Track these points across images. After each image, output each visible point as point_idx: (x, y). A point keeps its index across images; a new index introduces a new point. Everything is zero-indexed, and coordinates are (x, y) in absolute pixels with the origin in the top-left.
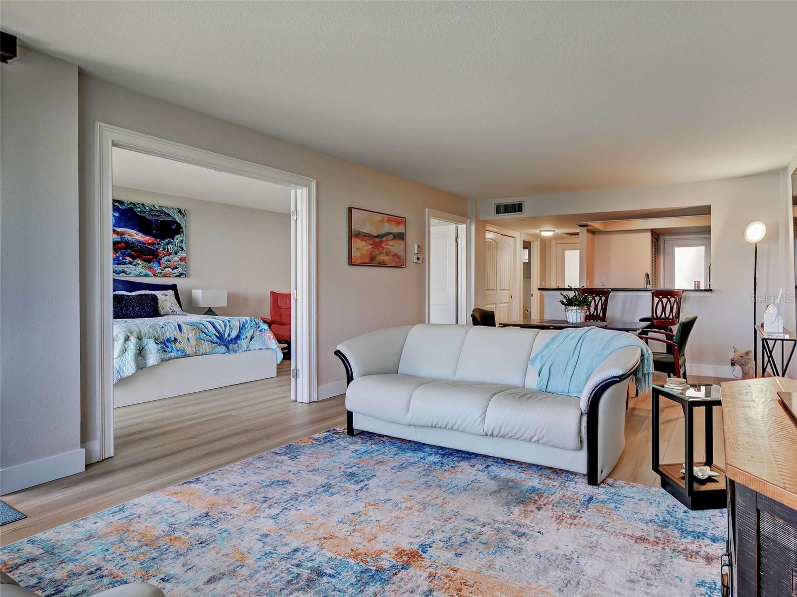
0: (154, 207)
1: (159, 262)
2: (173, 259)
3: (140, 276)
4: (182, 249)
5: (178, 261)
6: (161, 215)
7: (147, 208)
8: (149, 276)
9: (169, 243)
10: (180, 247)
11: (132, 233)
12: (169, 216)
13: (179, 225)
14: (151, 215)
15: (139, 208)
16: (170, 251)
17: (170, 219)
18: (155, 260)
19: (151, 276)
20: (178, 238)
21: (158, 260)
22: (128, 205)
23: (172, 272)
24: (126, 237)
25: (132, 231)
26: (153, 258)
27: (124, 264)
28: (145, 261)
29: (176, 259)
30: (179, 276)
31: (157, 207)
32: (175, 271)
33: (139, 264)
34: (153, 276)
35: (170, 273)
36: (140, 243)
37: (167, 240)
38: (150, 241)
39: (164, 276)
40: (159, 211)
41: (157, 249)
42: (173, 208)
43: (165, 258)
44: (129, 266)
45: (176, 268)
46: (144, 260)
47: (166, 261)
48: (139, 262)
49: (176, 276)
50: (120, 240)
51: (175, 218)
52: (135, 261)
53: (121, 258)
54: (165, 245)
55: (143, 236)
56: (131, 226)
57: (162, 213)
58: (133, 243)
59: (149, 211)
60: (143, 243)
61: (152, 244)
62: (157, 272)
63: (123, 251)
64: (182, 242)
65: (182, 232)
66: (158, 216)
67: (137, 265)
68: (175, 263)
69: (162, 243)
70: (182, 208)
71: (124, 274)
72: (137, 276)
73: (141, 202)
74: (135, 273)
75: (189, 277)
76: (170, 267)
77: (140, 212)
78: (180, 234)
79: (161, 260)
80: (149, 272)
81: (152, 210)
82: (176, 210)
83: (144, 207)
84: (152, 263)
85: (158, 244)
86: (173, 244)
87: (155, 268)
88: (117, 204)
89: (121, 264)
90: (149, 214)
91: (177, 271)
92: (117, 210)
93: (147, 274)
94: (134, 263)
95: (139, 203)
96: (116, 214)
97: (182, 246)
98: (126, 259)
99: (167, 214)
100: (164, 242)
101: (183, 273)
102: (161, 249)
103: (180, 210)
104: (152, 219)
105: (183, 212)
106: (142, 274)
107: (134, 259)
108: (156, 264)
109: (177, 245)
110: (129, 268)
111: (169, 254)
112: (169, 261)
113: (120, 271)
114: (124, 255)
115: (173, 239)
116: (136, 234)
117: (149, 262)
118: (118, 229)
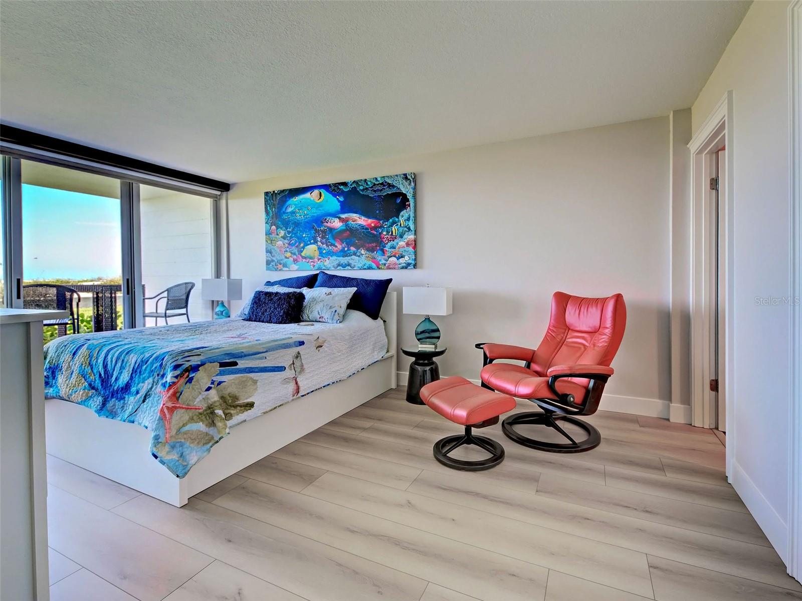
0: (376, 179)
1: (383, 251)
2: (398, 243)
3: (364, 269)
4: (409, 229)
5: (404, 247)
6: (384, 189)
7: (369, 183)
8: (373, 269)
9: (394, 223)
10: (406, 227)
11: (356, 218)
12: (393, 186)
13: (404, 196)
14: (375, 191)
15: (362, 185)
16: (394, 234)
17: (394, 190)
18: (378, 248)
19: (374, 269)
20: (404, 214)
21: (382, 248)
22: (351, 185)
23: (398, 262)
24: (350, 222)
25: (355, 215)
26: (376, 246)
27: (349, 256)
29: (402, 243)
30: (406, 268)
31: (379, 179)
32: (401, 260)
33: (362, 254)
34: (376, 268)
35: (395, 264)
36: (363, 229)
37: (391, 220)
38: (373, 225)
39: (389, 268)
40: (382, 184)
41: (380, 234)
42: (397, 176)
43: (389, 244)
44: (353, 257)
45: (402, 257)
46: (368, 250)
47: (391, 248)
48: (363, 252)
49: (403, 268)
50: (344, 228)
51: (398, 189)
52: (359, 251)
53: (346, 249)
54: (389, 227)
55: (366, 219)
56: (355, 210)
57: (384, 186)
58: (357, 230)
59: (372, 187)
60: (367, 229)
61: (375, 228)
62: (381, 263)
63: (348, 240)
64: (408, 219)
65: (409, 205)
66: (381, 190)
67: (361, 256)
68: (401, 250)
70: (407, 170)
71: (349, 268)
72: (360, 269)
73: (363, 178)
74: (359, 265)
75: (421, 268)
76: (395, 256)
77: (363, 190)
78: (406, 209)
79: (385, 247)
80: (373, 264)
81: (375, 185)
82: (400, 177)
83: (367, 183)
84: (375, 252)
85: (381, 227)
86: (398, 225)
87: (379, 259)
88: (342, 187)
89: (346, 256)
90: (372, 190)
91: (403, 260)
92: (342, 193)
93: (370, 267)
94: (358, 254)
95: (362, 180)
96: (341, 199)
97: (408, 225)
98: (350, 250)
99: (390, 186)
100: (388, 223)
101: (411, 264)
102: (385, 233)
103: (405, 175)
104: (375, 196)
105: (409, 177)
106: (365, 267)
107: (358, 248)
108: (380, 252)
109: (402, 225)
110: (354, 260)
111: (393, 238)
112: (393, 247)
113: (346, 264)
114: (349, 245)
115: (398, 218)
116: (360, 218)
117: (373, 252)
118: (343, 216)
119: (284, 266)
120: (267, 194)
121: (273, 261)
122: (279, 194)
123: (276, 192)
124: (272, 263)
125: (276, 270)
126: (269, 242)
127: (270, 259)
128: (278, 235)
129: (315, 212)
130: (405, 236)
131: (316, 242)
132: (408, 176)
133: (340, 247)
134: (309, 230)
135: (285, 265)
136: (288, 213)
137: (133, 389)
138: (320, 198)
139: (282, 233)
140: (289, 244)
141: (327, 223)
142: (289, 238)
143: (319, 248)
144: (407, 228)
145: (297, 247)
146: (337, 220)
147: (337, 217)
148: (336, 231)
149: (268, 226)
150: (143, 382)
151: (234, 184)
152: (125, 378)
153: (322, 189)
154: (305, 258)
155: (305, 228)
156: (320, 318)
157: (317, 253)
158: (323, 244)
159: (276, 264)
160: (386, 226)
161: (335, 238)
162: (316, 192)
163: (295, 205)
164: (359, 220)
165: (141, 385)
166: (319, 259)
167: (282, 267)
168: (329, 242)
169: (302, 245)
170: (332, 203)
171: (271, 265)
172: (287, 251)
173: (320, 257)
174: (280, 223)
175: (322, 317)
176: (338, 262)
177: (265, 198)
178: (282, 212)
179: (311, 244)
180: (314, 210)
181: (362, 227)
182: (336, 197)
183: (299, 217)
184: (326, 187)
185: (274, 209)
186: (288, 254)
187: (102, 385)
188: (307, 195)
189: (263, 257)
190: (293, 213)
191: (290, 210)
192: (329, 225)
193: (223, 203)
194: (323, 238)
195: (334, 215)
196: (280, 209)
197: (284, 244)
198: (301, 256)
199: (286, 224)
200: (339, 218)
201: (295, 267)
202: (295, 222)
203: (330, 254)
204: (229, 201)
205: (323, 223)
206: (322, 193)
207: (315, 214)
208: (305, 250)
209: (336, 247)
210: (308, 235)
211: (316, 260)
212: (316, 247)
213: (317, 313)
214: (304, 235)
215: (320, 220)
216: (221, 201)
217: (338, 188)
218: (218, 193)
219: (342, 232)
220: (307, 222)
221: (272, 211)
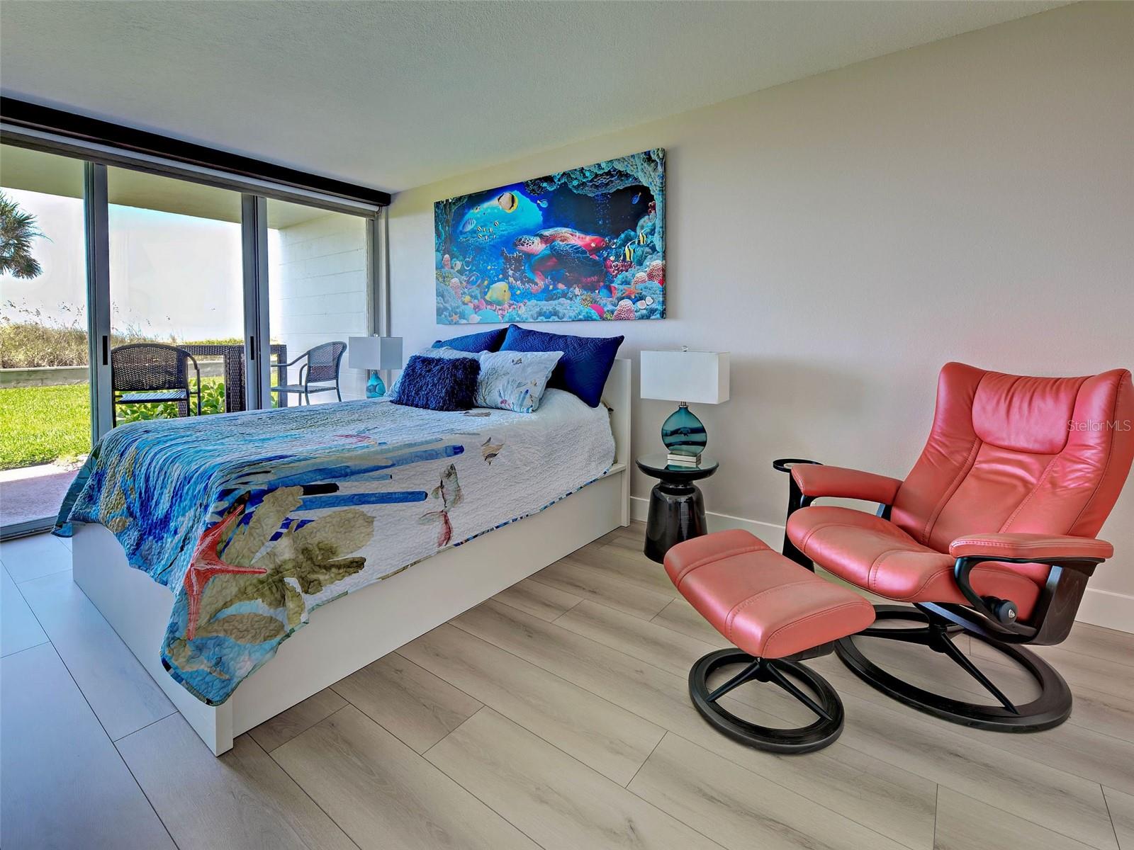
0: (599, 165)
1: (609, 289)
2: (633, 275)
3: (580, 320)
4: (654, 249)
5: (644, 281)
6: (612, 182)
7: (588, 174)
8: (592, 320)
9: (628, 239)
10: (648, 246)
12: (627, 176)
13: (645, 191)
14: (597, 187)
15: (576, 179)
16: (628, 259)
17: (629, 183)
18: (602, 284)
19: (595, 320)
20: (646, 222)
21: (607, 283)
22: (559, 180)
23: (633, 307)
24: (558, 243)
25: (566, 229)
26: (598, 281)
27: (556, 299)
28: (585, 290)
29: (641, 275)
30: (648, 317)
31: (603, 165)
32: (640, 305)
33: (576, 296)
34: (598, 318)
35: (630, 311)
36: (578, 252)
37: (623, 236)
38: (593, 245)
39: (619, 318)
40: (609, 173)
41: (606, 259)
42: (633, 157)
43: (620, 277)
44: (562, 300)
45: (642, 298)
47: (622, 283)
48: (577, 291)
49: (642, 318)
51: (636, 179)
52: (572, 289)
53: (551, 287)
54: (620, 247)
55: (582, 235)
56: (565, 222)
57: (612, 176)
59: (591, 181)
61: (596, 250)
62: (606, 309)
64: (652, 232)
65: (654, 207)
66: (607, 184)
67: (574, 298)
68: (641, 286)
69: (614, 243)
70: (651, 144)
71: (556, 318)
72: (573, 320)
73: (578, 167)
74: (571, 314)
75: (675, 317)
76: (629, 298)
77: (577, 187)
78: (648, 214)
79: (612, 282)
80: (593, 311)
81: (597, 175)
82: (639, 158)
83: (584, 175)
84: (597, 291)
85: (607, 247)
86: (634, 243)
87: (602, 302)
88: (545, 185)
89: (551, 299)
90: (591, 187)
91: (642, 304)
92: (545, 195)
93: (588, 317)
94: (570, 295)
95: (576, 170)
96: (544, 204)
97: (652, 242)
98: (558, 289)
99: (623, 175)
100: (618, 241)
101: (656, 310)
102: (612, 258)
103: (648, 154)
104: (597, 196)
105: (654, 157)
106: (581, 317)
107: (569, 285)
108: (604, 292)
109: (642, 243)
110: (563, 306)
111: (627, 266)
112: (626, 282)
113: (550, 312)
114: (556, 280)
115: (635, 230)
116: (572, 235)
117: (593, 290)
118: (547, 233)
119: (460, 318)
120: (437, 204)
121: (446, 309)
122: (454, 203)
123: (450, 201)
124: (445, 313)
125: (450, 323)
126: (441, 279)
127: (442, 306)
128: (452, 268)
129: (504, 229)
130: (647, 263)
131: (506, 277)
132: (652, 156)
133: (541, 284)
134: (497, 259)
135: (462, 316)
136: (466, 233)
137: (172, 525)
138: (512, 206)
139: (459, 265)
140: (468, 282)
141: (523, 245)
142: (467, 273)
143: (511, 288)
144: (651, 248)
145: (479, 286)
146: (537, 240)
147: (537, 235)
148: (537, 258)
149: (439, 254)
150: (184, 515)
151: (396, 194)
152: (164, 506)
153: (516, 191)
154: (489, 303)
155: (491, 255)
156: (502, 402)
157: (508, 294)
158: (516, 280)
159: (450, 314)
160: (614, 247)
161: (533, 270)
162: (506, 196)
163: (477, 219)
164: (571, 238)
165: (181, 519)
166: (510, 305)
167: (458, 319)
168: (526, 277)
169: (486, 283)
170: (530, 212)
171: (443, 316)
172: (464, 293)
173: (511, 302)
174: (455, 249)
175: (506, 401)
176: (538, 309)
177: (435, 212)
178: (458, 231)
179: (499, 281)
180: (504, 226)
181: (577, 250)
182: (536, 202)
183: (483, 238)
184: (521, 187)
185: (447, 228)
186: (467, 298)
187: (141, 510)
188: (494, 202)
189: (431, 302)
190: (474, 232)
191: (469, 228)
192: (525, 248)
193: (382, 222)
194: (515, 270)
195: (534, 233)
196: (455, 226)
197: (461, 283)
198: (485, 300)
199: (464, 250)
200: (541, 236)
201: (477, 318)
202: (477, 246)
203: (527, 295)
204: (390, 220)
205: (516, 246)
206: (515, 197)
207: (505, 233)
208: (490, 291)
209: (536, 284)
210: (494, 266)
211: (506, 306)
212: (507, 285)
213: (497, 394)
214: (489, 267)
215: (512, 242)
216: (380, 220)
217: (540, 187)
218: (375, 209)
219: (545, 259)
220: (494, 246)
221: (445, 231)
